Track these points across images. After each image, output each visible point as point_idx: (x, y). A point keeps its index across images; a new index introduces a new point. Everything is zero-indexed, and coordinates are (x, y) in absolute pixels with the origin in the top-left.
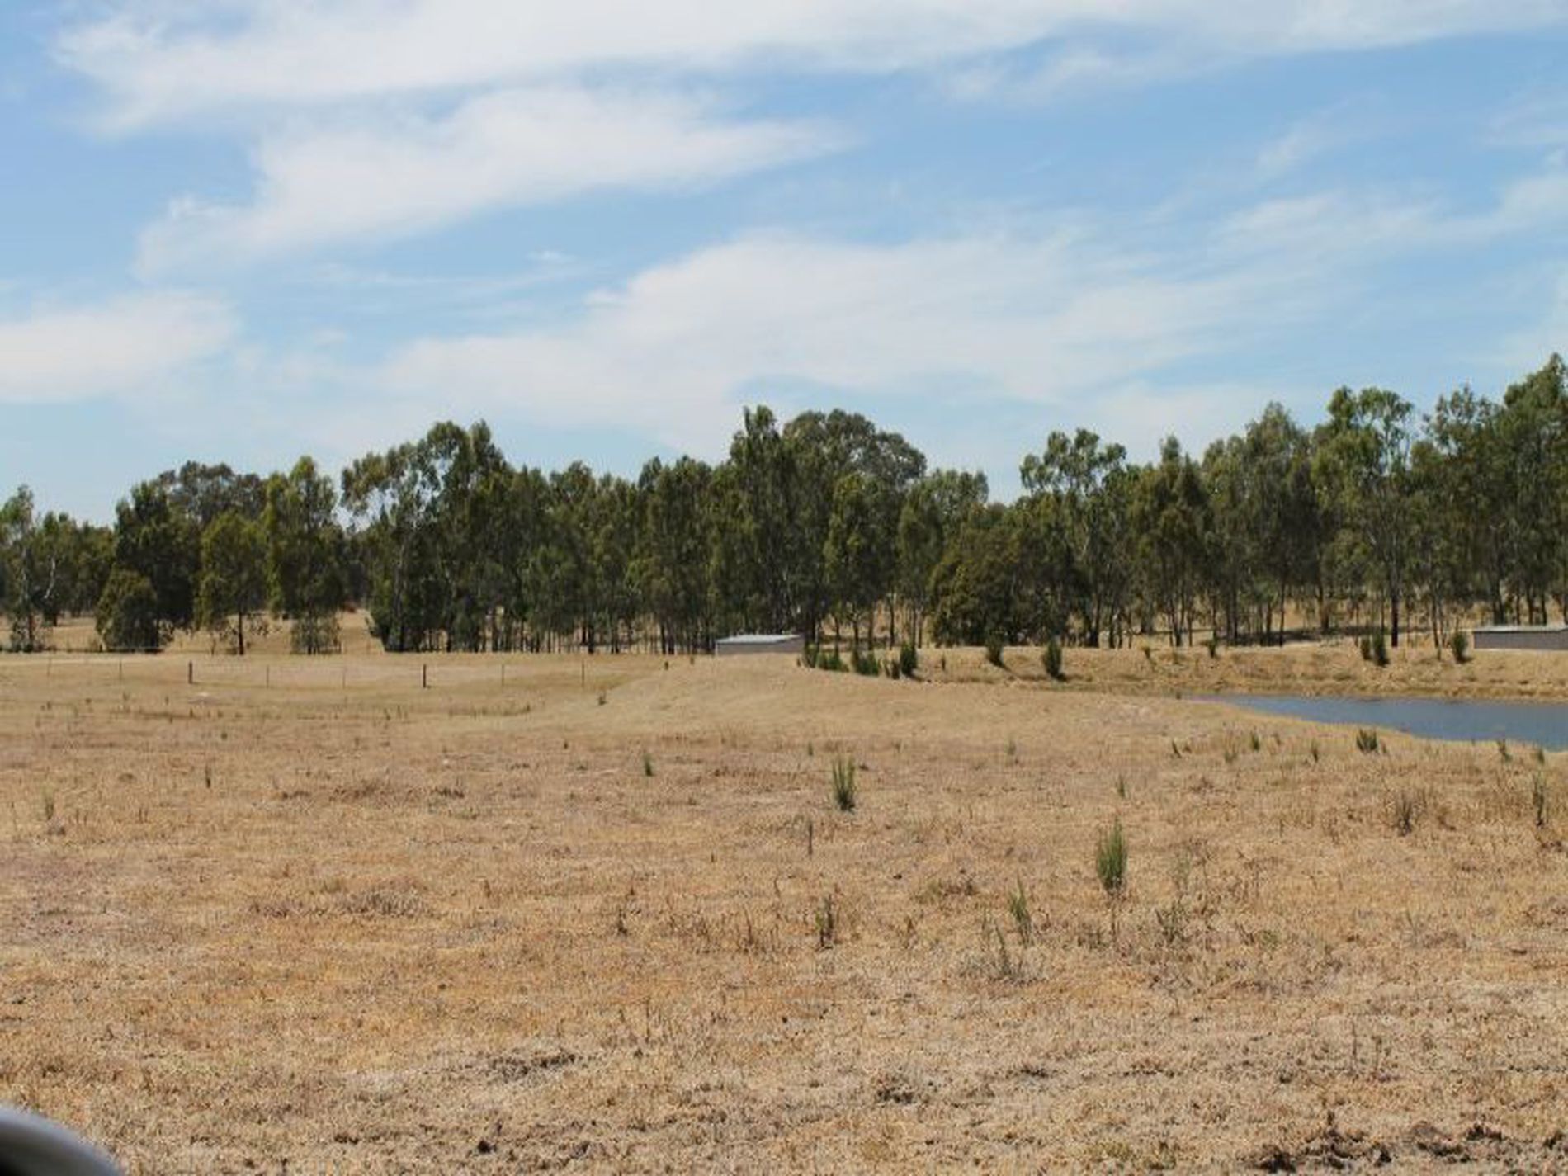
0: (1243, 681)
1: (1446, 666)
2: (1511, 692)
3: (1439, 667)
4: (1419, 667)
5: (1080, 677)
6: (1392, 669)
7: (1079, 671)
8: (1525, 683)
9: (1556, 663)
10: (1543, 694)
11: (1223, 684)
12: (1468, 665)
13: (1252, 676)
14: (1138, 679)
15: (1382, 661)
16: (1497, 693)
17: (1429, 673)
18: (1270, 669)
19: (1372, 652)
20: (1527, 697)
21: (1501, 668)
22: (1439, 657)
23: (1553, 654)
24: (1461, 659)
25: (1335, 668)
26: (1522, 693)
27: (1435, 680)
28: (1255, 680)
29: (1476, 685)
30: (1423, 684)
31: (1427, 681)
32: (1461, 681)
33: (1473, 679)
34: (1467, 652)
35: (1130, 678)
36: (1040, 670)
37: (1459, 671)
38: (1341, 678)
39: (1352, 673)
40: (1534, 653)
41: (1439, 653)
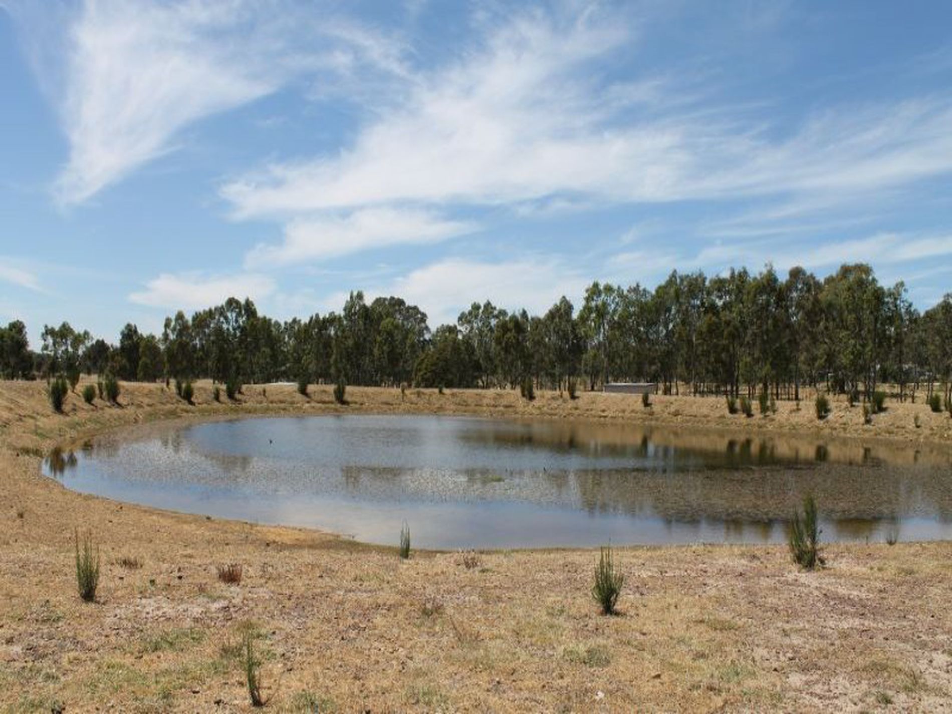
0: (452, 407)
1: (565, 401)
2: (595, 416)
3: (560, 401)
4: (549, 402)
5: (356, 403)
6: (536, 403)
7: (357, 400)
8: (604, 411)
9: (623, 400)
10: (612, 417)
11: (441, 408)
12: (577, 400)
13: (459, 404)
14: (392, 405)
15: (531, 397)
16: (587, 417)
17: (554, 404)
18: (470, 401)
19: (526, 393)
20: (602, 419)
21: (593, 402)
22: (561, 396)
23: (623, 394)
24: (573, 397)
25: (505, 402)
26: (601, 417)
27: (556, 409)
28: (460, 407)
29: (577, 412)
30: (549, 411)
31: (552, 409)
32: (571, 409)
33: (576, 409)
34: (577, 393)
35: (387, 403)
36: (332, 398)
37: (571, 404)
38: (506, 407)
39: (513, 404)
40: (613, 394)
41: (562, 393)
